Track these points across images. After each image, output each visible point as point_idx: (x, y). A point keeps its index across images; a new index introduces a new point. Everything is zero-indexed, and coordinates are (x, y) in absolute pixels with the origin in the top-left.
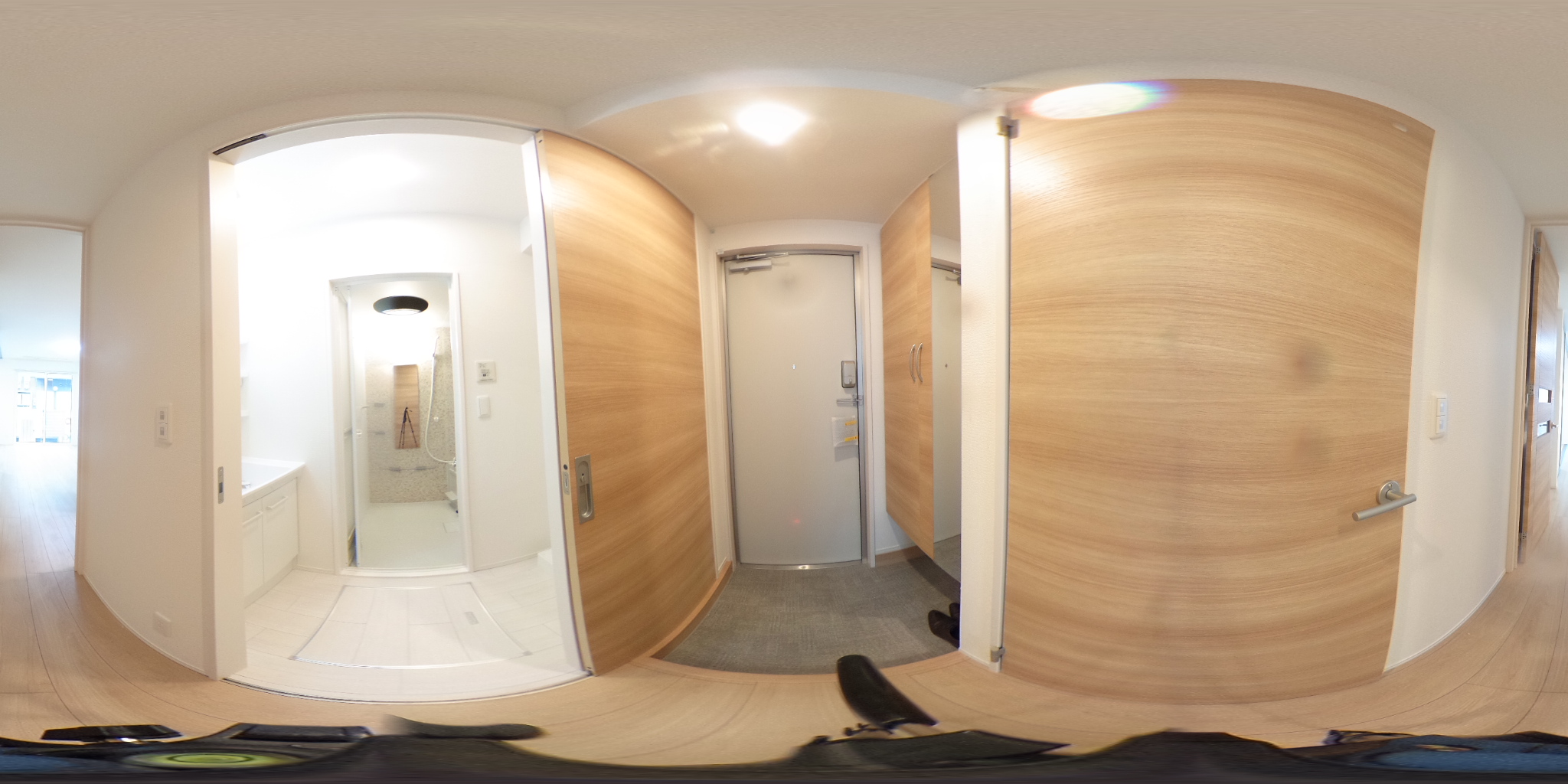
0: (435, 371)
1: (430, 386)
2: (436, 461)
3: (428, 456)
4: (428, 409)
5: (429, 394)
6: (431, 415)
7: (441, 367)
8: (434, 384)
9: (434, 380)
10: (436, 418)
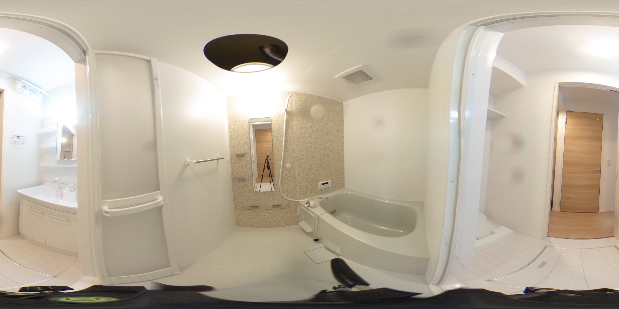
0: (287, 123)
1: (282, 136)
2: (289, 200)
3: (282, 197)
4: (281, 157)
5: (282, 143)
6: (283, 162)
7: (292, 120)
8: (286, 134)
9: (286, 131)
10: (288, 165)
